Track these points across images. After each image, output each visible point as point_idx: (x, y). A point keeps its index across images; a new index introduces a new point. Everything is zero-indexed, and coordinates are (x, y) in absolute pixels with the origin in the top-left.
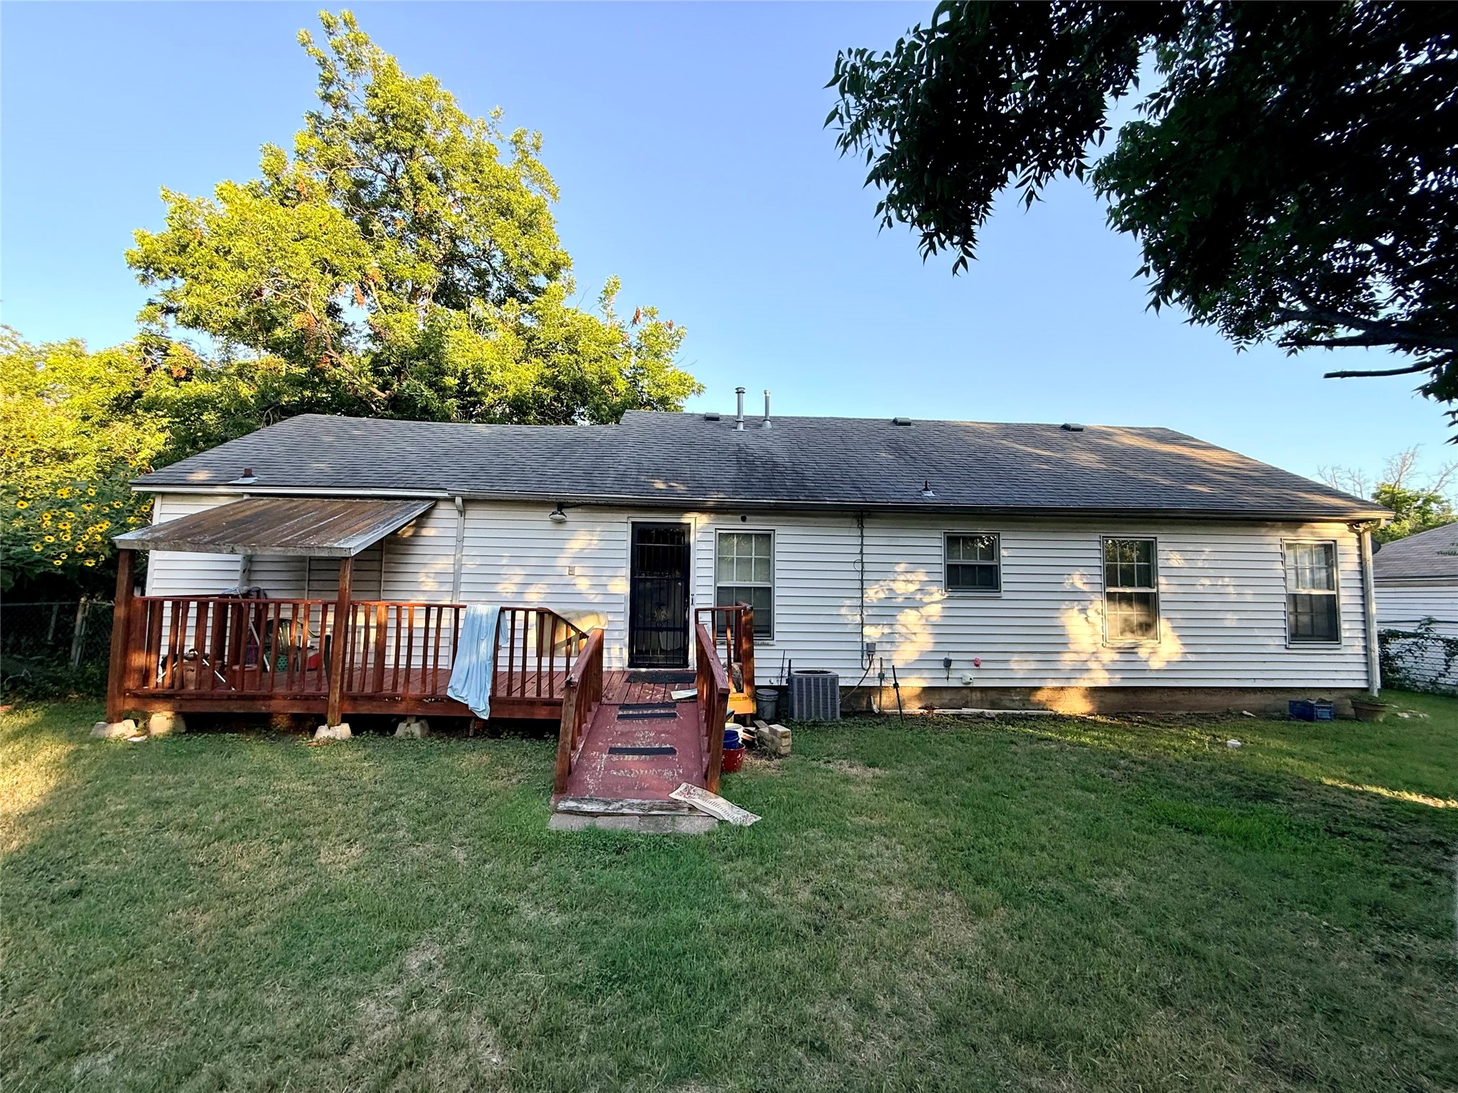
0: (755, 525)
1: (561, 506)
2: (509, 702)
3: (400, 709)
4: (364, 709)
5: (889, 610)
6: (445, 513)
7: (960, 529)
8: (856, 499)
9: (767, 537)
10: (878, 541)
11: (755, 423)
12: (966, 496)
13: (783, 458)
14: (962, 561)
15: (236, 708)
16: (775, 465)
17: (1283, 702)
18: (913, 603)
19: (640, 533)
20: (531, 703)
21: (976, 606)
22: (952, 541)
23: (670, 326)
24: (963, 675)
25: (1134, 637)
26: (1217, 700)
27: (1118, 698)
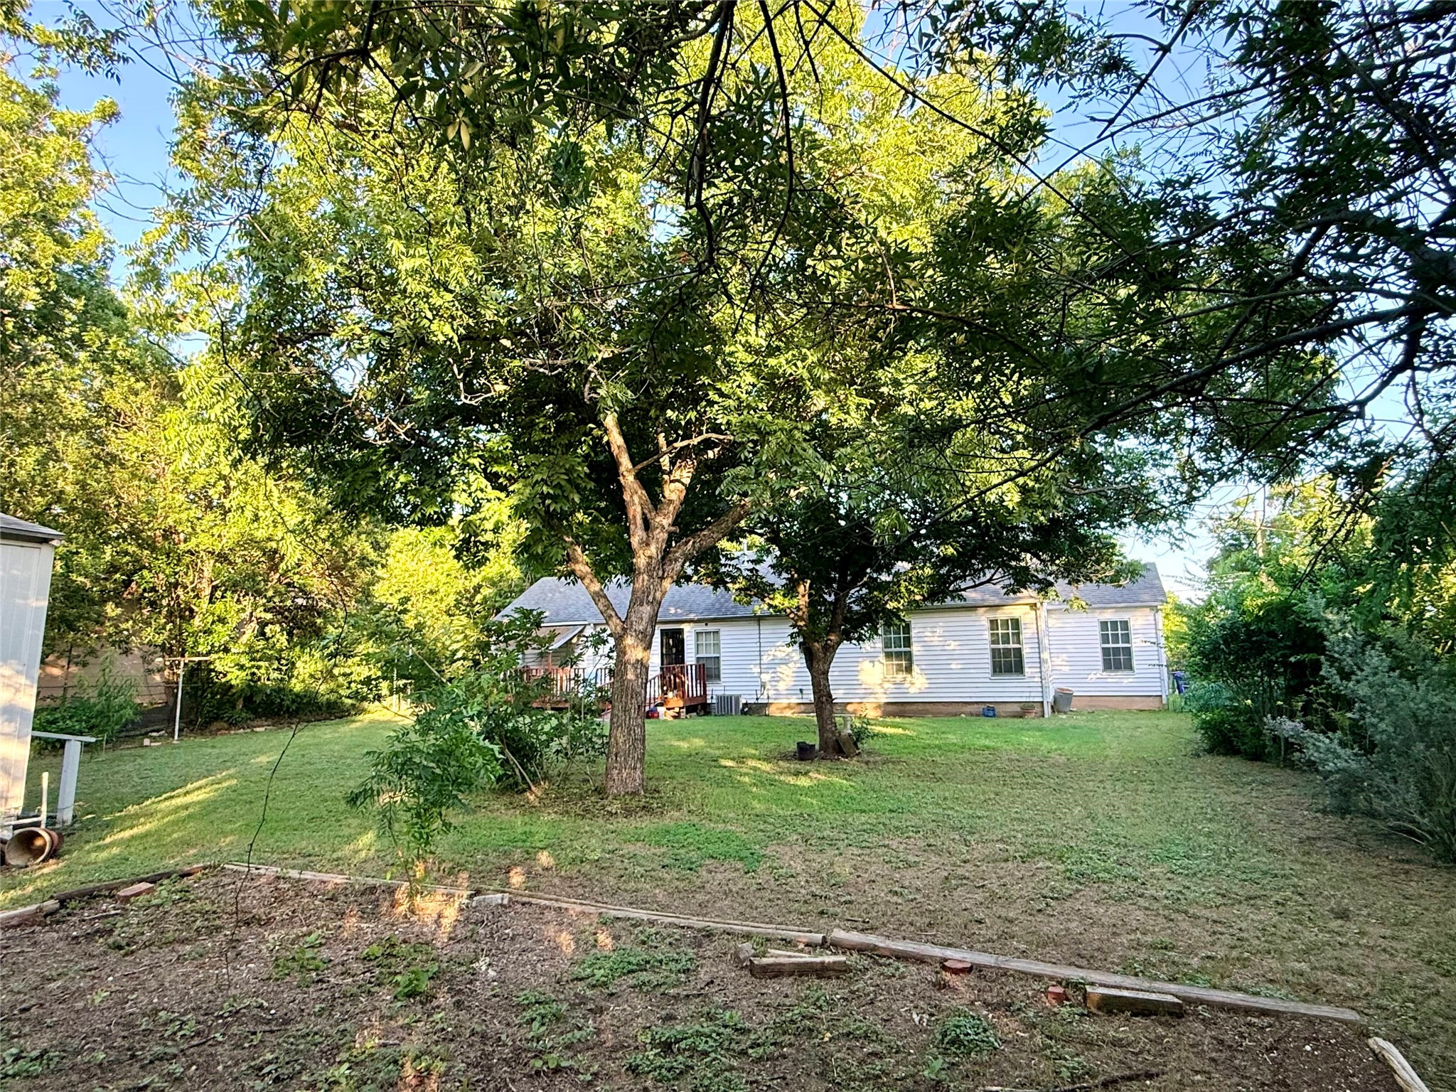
0: (711, 627)
5: (773, 665)
9: (717, 633)
10: (767, 629)
17: (981, 708)
18: (785, 662)
25: (900, 676)
26: (951, 709)
27: (890, 708)
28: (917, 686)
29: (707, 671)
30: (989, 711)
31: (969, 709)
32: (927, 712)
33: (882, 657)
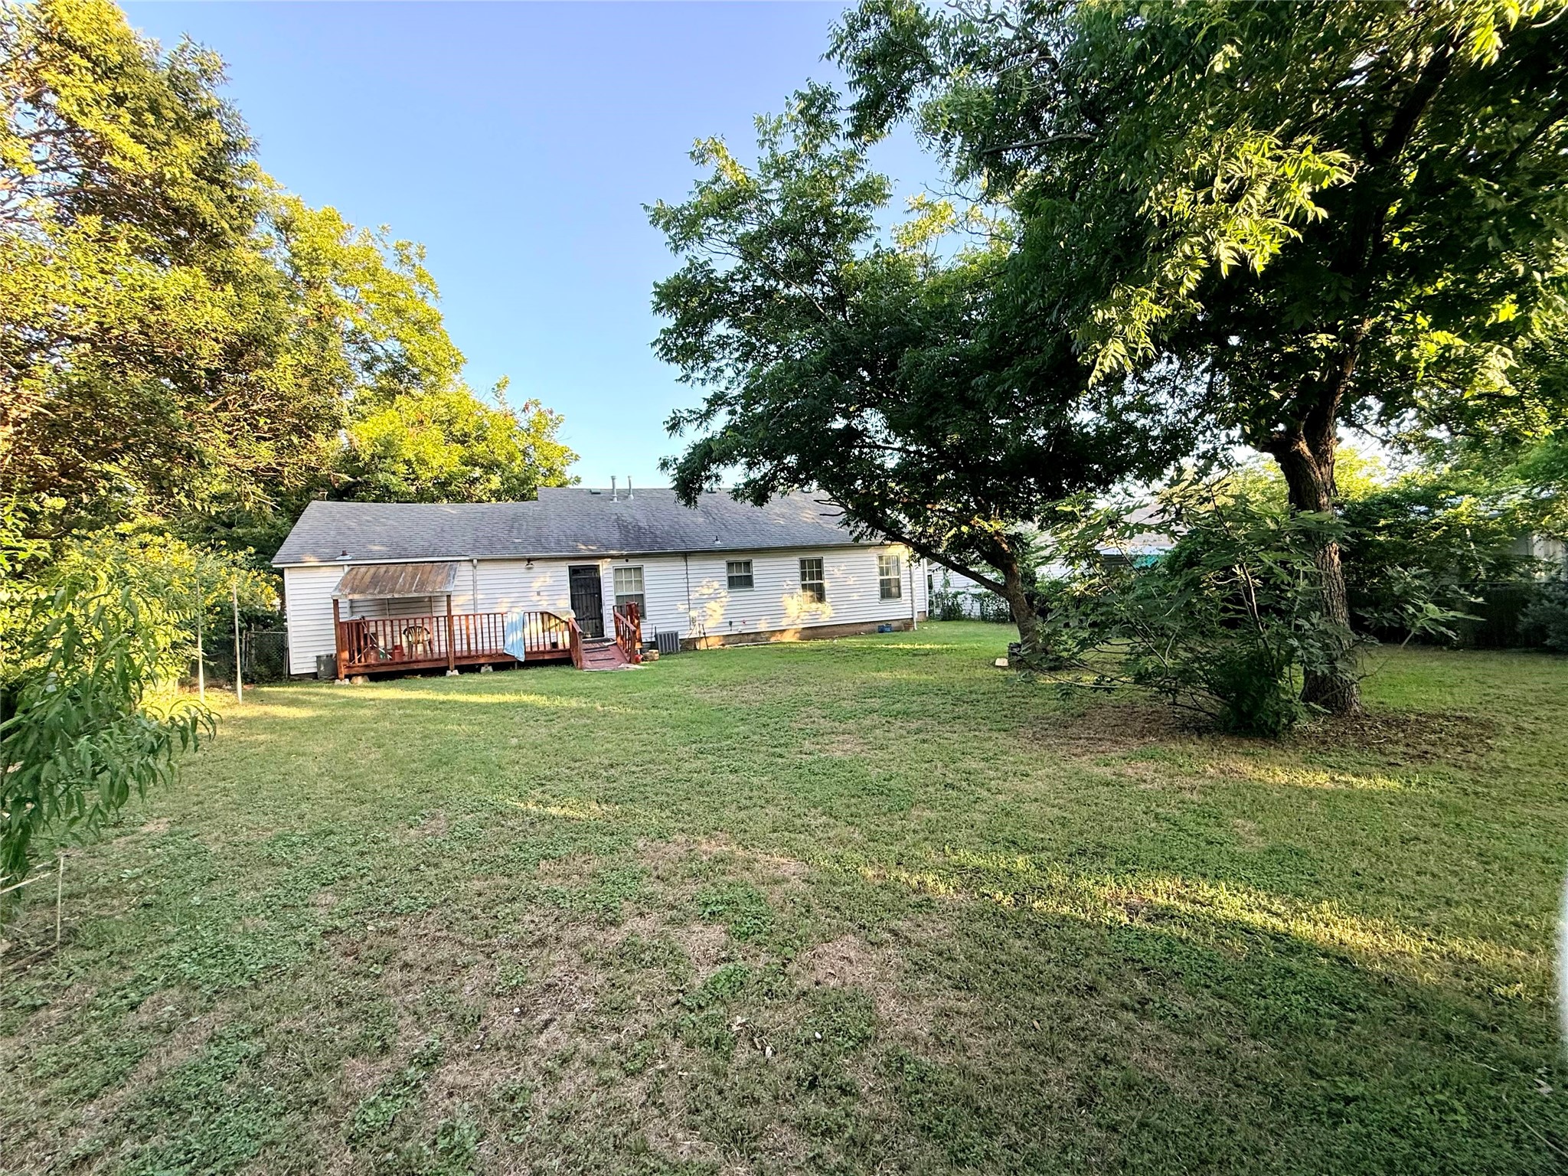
0: (633, 563)
1: (529, 560)
2: (532, 653)
3: (482, 661)
4: (465, 662)
5: (702, 602)
6: (465, 569)
7: (733, 559)
8: (682, 548)
9: (639, 569)
10: (695, 566)
11: (624, 495)
12: (737, 543)
13: (643, 524)
14: (735, 574)
15: (402, 668)
16: (640, 528)
17: (876, 627)
18: (714, 598)
19: (574, 571)
20: (543, 653)
21: (742, 594)
22: (730, 565)
23: (551, 412)
24: (738, 628)
25: (814, 606)
26: (851, 629)
27: (809, 632)
28: (826, 614)
29: (633, 609)
30: (883, 628)
31: (865, 628)
32: (834, 633)
33: (800, 591)
